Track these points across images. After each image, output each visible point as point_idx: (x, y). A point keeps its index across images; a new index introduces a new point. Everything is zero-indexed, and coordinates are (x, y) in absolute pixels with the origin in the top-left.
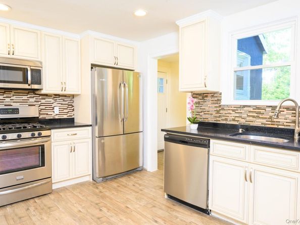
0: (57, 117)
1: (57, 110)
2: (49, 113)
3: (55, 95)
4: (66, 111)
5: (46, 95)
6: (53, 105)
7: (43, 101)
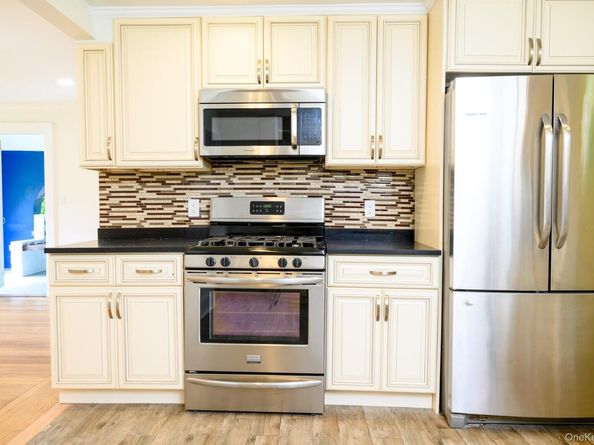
0: (369, 226)
1: (370, 210)
2: (352, 216)
3: (369, 171)
4: (395, 211)
5: (347, 172)
6: (363, 196)
7: (339, 187)
